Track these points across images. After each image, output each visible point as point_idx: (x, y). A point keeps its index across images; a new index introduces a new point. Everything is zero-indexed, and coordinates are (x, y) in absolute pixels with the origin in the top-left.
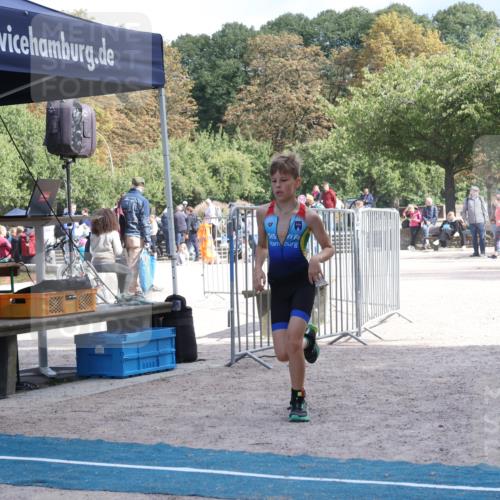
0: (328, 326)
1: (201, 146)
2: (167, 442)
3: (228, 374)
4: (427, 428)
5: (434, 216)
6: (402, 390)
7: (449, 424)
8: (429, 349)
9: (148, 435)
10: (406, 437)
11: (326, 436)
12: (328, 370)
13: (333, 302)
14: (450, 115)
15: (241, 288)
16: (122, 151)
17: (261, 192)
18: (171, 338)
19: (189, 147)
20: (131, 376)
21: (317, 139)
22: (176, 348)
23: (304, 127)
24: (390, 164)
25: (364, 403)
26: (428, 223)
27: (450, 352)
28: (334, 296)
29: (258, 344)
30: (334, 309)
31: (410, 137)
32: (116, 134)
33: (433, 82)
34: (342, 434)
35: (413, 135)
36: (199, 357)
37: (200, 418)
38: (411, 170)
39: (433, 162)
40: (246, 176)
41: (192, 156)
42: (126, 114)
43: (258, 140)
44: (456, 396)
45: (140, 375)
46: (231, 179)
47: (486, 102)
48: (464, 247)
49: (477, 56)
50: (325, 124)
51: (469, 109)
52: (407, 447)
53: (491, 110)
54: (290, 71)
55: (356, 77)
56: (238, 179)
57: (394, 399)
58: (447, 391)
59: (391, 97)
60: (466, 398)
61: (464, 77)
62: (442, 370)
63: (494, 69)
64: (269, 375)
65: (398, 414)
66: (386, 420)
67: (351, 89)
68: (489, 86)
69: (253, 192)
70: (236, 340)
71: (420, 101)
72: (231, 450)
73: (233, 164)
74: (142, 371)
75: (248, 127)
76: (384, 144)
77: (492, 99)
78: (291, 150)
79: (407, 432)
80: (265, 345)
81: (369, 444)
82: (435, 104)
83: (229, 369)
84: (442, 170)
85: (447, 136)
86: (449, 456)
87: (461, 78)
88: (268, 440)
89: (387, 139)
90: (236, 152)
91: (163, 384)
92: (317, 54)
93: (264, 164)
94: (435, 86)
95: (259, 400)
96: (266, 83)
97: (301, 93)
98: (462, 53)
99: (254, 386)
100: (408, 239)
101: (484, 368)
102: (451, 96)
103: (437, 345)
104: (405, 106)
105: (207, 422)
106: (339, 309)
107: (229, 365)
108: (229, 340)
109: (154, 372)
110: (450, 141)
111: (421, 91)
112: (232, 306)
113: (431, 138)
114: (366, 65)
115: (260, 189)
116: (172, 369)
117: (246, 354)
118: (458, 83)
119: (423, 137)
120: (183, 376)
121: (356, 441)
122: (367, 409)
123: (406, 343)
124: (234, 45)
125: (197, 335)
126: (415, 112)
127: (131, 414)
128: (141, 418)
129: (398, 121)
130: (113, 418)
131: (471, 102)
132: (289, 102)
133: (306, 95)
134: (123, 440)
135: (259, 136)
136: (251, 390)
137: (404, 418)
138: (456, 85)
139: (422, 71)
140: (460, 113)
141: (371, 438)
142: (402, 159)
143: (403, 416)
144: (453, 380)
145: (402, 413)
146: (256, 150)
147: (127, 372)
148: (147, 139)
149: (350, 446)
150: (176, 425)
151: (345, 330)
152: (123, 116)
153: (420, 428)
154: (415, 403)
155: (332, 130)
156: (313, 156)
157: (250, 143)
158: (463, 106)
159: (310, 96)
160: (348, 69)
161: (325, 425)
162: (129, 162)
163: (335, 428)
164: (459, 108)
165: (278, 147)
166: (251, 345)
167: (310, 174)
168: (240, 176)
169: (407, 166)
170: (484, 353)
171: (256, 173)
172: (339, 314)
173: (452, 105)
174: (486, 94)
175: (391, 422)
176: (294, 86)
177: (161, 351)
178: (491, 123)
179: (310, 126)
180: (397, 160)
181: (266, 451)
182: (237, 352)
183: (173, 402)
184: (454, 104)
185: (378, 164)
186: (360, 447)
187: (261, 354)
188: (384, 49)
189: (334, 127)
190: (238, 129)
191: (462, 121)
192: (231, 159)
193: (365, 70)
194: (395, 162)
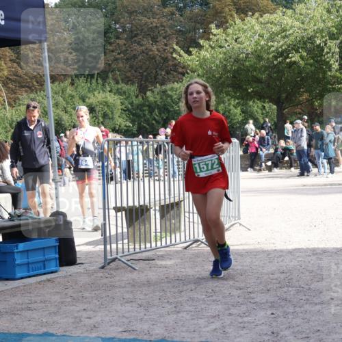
0: (183, 234)
1: (79, 89)
2: (51, 332)
3: (101, 274)
4: (262, 315)
5: (268, 144)
6: (242, 285)
7: (279, 312)
8: (264, 251)
9: (36, 325)
10: (245, 323)
11: (181, 323)
12: (183, 270)
13: (187, 215)
14: (280, 62)
15: (112, 205)
16: (15, 93)
17: (130, 126)
18: (55, 246)
19: (69, 90)
20: (22, 278)
21: (173, 83)
22: (59, 254)
23: (163, 73)
24: (233, 102)
25: (212, 296)
26: (264, 150)
27: (281, 254)
28: (187, 210)
29: (126, 250)
30: (187, 220)
31: (248, 80)
32: (10, 79)
33: (266, 36)
34: (193, 321)
35: (250, 79)
36: (78, 262)
37: (79, 311)
38: (250, 107)
39: (267, 100)
40: (117, 113)
41: (72, 97)
42: (17, 63)
43: (127, 84)
44: (285, 289)
45: (30, 277)
46: (105, 116)
47: (309, 51)
48: (293, 169)
49: (301, 14)
50: (180, 70)
51: (295, 57)
52: (245, 331)
53: (313, 58)
54: (151, 28)
55: (205, 32)
56: (110, 116)
57: (236, 293)
58: (278, 285)
59: (233, 48)
60: (292, 291)
61: (291, 32)
62: (273, 268)
63: (315, 25)
64: (135, 275)
65: (238, 304)
66: (229, 309)
67: (201, 42)
68: (311, 39)
69: (123, 126)
70: (108, 247)
71: (256, 51)
72: (103, 336)
73: (106, 104)
74: (31, 273)
75: (118, 73)
76: (228, 86)
77: (314, 49)
78: (153, 92)
79: (246, 319)
80: (132, 251)
81: (215, 329)
82: (268, 54)
83: (102, 270)
84: (275, 107)
85: (278, 80)
86: (279, 338)
87: (288, 33)
88: (134, 328)
89: (230, 82)
90: (108, 94)
91: (49, 284)
92: (173, 14)
93: (132, 104)
94: (268, 39)
95: (127, 296)
96: (132, 38)
97: (161, 46)
98: (289, 12)
99: (123, 285)
100: (248, 163)
101: (308, 266)
102: (281, 47)
103: (270, 249)
104: (244, 55)
105: (85, 314)
106: (191, 220)
107: (103, 267)
108: (102, 247)
109: (41, 275)
110: (281, 83)
111: (257, 43)
112: (105, 219)
113: (266, 81)
114: (213, 22)
115: (128, 124)
116: (56, 272)
117: (116, 258)
118: (286, 36)
119: (259, 81)
120: (65, 277)
121: (204, 327)
122: (214, 301)
123: (246, 247)
124: (106, 6)
125: (76, 244)
126: (253, 60)
127: (22, 309)
128: (31, 312)
129: (239, 67)
130: (7, 312)
131: (297, 51)
132: (151, 53)
133: (165, 47)
134: (15, 331)
135: (127, 80)
136: (120, 287)
137: (244, 308)
138: (284, 38)
139: (257, 27)
140: (288, 60)
141: (217, 325)
142: (242, 99)
143: (242, 306)
144: (282, 276)
145: (241, 304)
146: (124, 92)
147: (19, 275)
148: (35, 83)
149: (200, 332)
150: (59, 317)
151: (196, 237)
152: (15, 65)
153: (256, 316)
154: (252, 295)
155: (186, 75)
156: (171, 96)
157: (120, 86)
158: (290, 55)
159: (168, 48)
160: (198, 25)
161: (180, 315)
162: (21, 102)
163: (188, 317)
164: (288, 57)
165: (143, 90)
166: (120, 250)
167: (169, 111)
168: (112, 113)
169: (247, 104)
170: (307, 254)
171: (125, 111)
172: (191, 224)
173: (281, 54)
174: (309, 45)
175: (233, 311)
176: (155, 40)
177: (46, 257)
178: (313, 68)
179: (168, 73)
180: (238, 99)
181: (132, 337)
182: (109, 257)
183: (57, 298)
184: (283, 54)
185: (224, 103)
186: (208, 332)
187: (129, 258)
188: (227, 9)
189: (188, 73)
190: (110, 75)
191: (290, 67)
192: (105, 99)
193: (213, 26)
194: (237, 101)
